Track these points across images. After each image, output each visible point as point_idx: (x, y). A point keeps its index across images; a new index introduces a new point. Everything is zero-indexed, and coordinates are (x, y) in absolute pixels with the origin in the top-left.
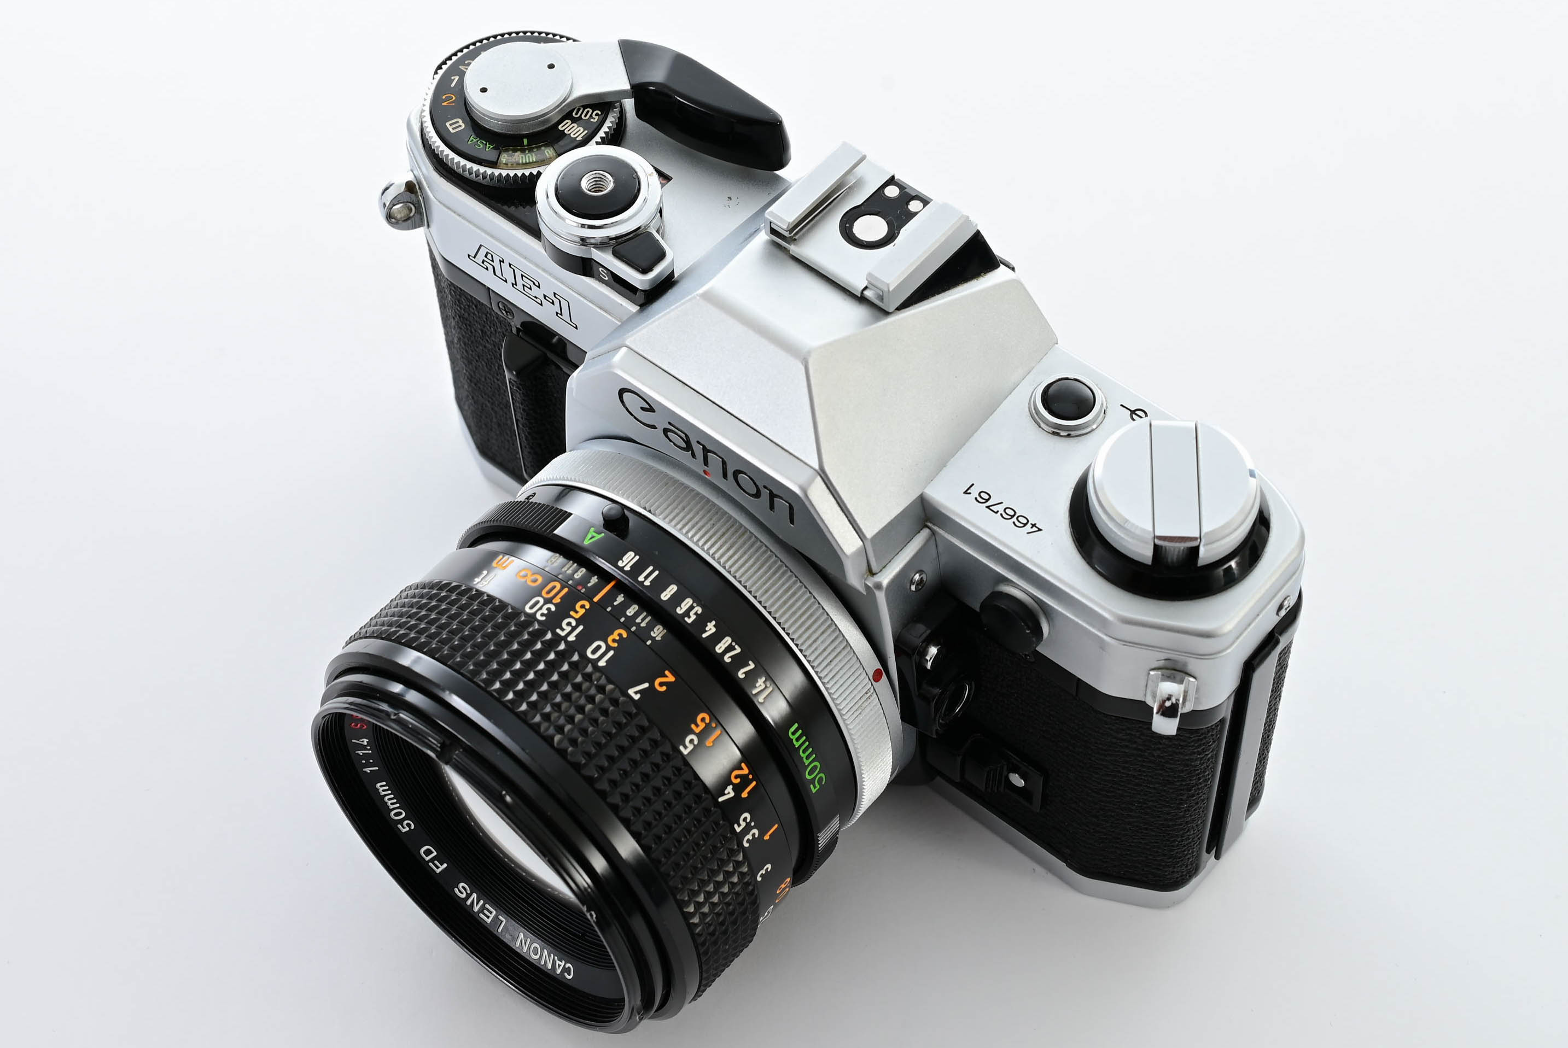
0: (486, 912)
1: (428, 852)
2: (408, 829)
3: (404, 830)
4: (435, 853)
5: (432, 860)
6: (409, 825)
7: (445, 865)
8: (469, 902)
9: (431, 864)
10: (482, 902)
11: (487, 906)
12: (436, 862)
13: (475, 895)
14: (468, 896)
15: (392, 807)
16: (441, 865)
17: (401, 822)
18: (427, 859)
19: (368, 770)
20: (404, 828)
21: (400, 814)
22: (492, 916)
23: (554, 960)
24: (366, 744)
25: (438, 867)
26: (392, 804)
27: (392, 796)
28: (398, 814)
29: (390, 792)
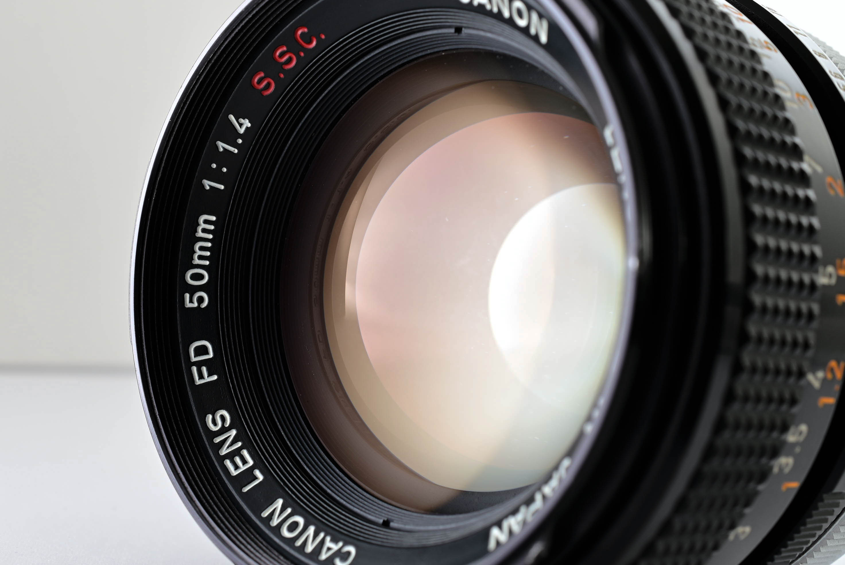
0: (238, 460)
1: (202, 350)
2: (196, 305)
3: (188, 305)
4: (211, 355)
5: (199, 365)
6: (201, 300)
7: (215, 377)
8: (217, 440)
9: (194, 369)
10: (239, 444)
11: (245, 453)
12: (204, 369)
13: (233, 432)
14: (224, 430)
15: (196, 261)
16: (209, 375)
17: (193, 290)
18: (194, 359)
19: (207, 184)
20: (191, 301)
21: (200, 277)
22: (243, 468)
23: (323, 542)
24: (242, 131)
25: (201, 377)
26: (201, 257)
27: (209, 245)
28: (198, 277)
29: (211, 236)
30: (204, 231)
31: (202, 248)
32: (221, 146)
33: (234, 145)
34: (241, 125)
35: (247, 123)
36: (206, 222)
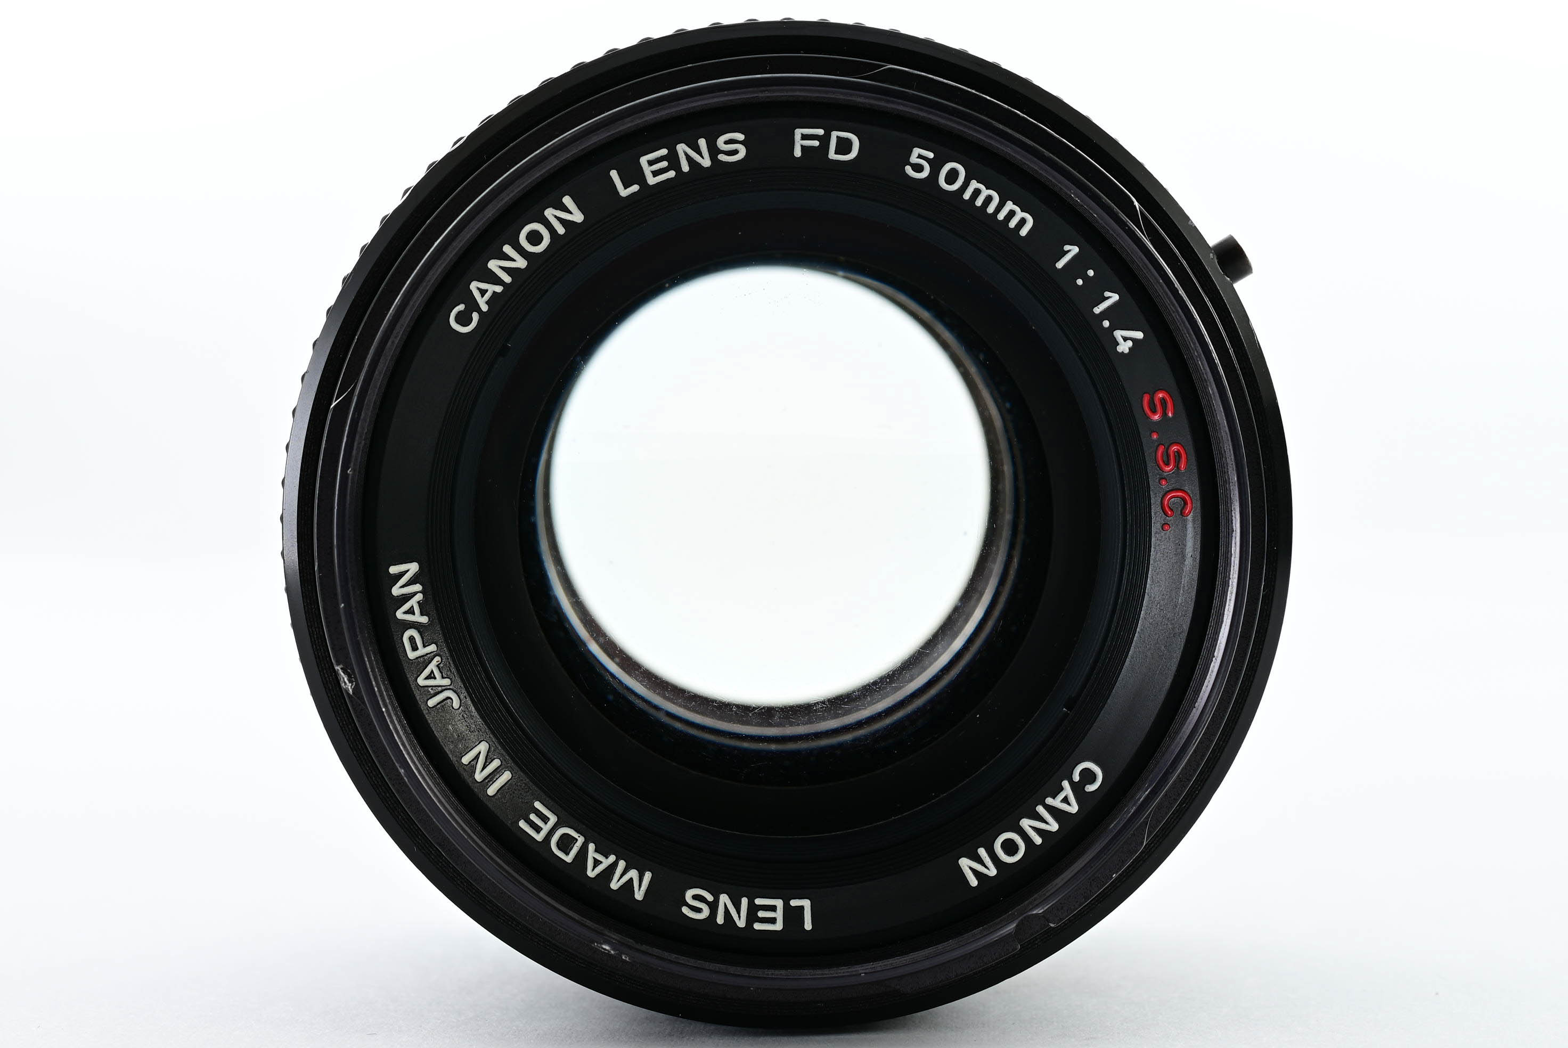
0: (663, 165)
1: (844, 146)
2: (914, 159)
3: (917, 151)
4: (832, 155)
5: (825, 140)
6: (918, 168)
7: (798, 153)
8: (702, 143)
9: (820, 132)
10: (687, 169)
11: (671, 175)
12: (816, 143)
13: (707, 163)
14: (714, 151)
15: (974, 185)
16: (803, 148)
17: (936, 166)
18: (835, 135)
19: (1072, 250)
20: (920, 156)
21: (951, 180)
22: (648, 171)
23: (498, 281)
24: (1118, 334)
25: (806, 137)
26: (977, 192)
27: (991, 209)
28: (952, 177)
29: (1001, 216)
30: (1012, 214)
31: (989, 199)
32: (1113, 298)
33: (1105, 314)
34: (1125, 339)
35: (1124, 347)
36: (1023, 222)
